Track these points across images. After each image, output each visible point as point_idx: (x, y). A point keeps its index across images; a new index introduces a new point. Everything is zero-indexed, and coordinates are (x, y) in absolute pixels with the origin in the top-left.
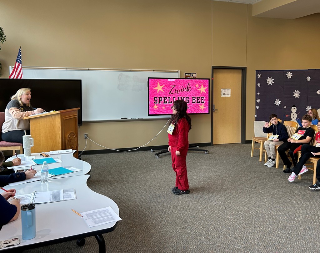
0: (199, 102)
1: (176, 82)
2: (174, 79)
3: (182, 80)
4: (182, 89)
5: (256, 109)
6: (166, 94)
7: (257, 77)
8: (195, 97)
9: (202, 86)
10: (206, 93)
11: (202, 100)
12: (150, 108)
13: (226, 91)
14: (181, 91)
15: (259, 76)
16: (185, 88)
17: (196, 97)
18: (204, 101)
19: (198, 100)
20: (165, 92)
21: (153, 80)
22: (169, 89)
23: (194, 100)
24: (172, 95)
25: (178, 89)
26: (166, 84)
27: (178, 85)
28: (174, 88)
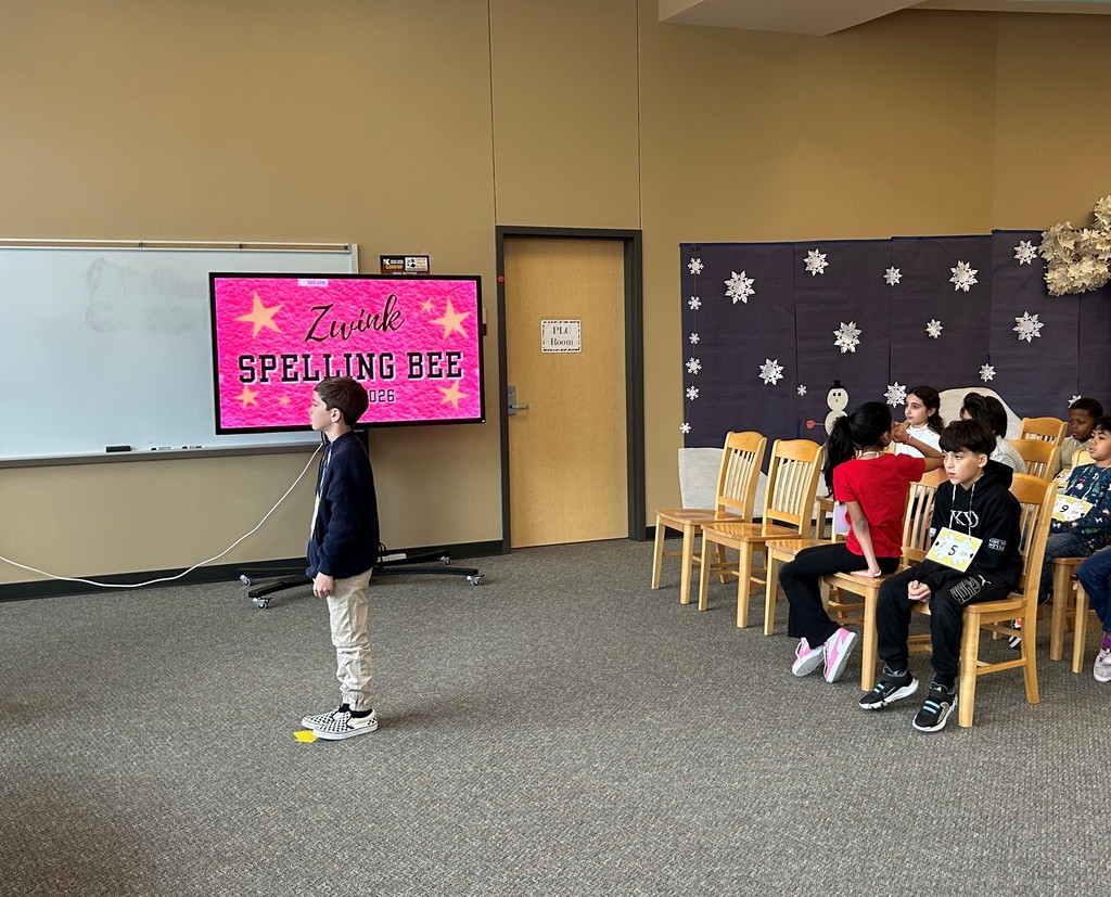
0: (440, 375)
1: (333, 291)
2: (326, 280)
3: (359, 281)
4: (360, 322)
5: (687, 400)
6: (293, 342)
7: (685, 270)
8: (420, 355)
9: (450, 308)
10: (466, 335)
11: (451, 364)
12: (224, 401)
13: (563, 330)
14: (359, 327)
15: (696, 266)
16: (377, 317)
17: (424, 353)
18: (460, 370)
19: (432, 364)
20: (288, 334)
21: (231, 285)
22: (305, 320)
23: (414, 367)
24: (321, 347)
25: (343, 322)
26: (291, 299)
27: (342, 303)
28: (327, 318)
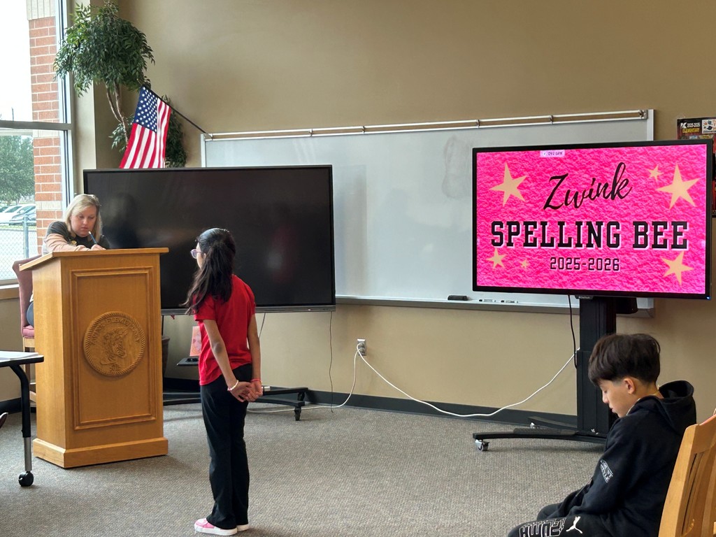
0: (664, 246)
1: (569, 161)
2: (563, 151)
3: (591, 150)
4: (591, 191)
6: (534, 210)
8: (646, 224)
9: (677, 174)
10: (693, 204)
11: (676, 234)
12: (480, 262)
14: (590, 196)
16: (606, 186)
17: (650, 221)
18: (685, 241)
19: (657, 234)
20: (530, 202)
21: (488, 158)
22: (544, 190)
23: (639, 237)
24: (556, 215)
25: (576, 190)
26: (534, 170)
27: (576, 173)
28: (562, 187)
